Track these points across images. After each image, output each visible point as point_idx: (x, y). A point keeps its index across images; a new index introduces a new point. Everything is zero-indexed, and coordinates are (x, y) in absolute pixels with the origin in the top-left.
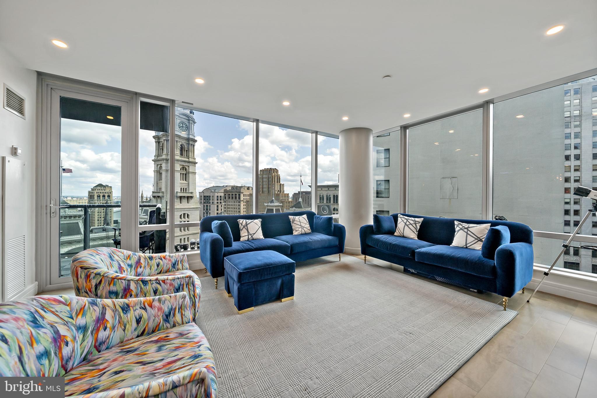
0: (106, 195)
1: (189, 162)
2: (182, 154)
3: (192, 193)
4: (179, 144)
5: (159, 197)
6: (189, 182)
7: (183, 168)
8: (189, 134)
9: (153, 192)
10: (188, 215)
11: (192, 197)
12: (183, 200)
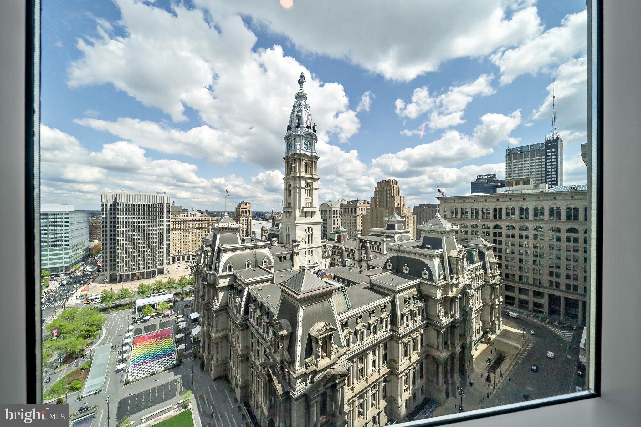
0: (247, 210)
1: (313, 179)
2: (306, 172)
3: (315, 208)
4: (305, 162)
5: (288, 211)
6: (312, 198)
7: (308, 185)
8: (312, 152)
9: (284, 208)
10: (312, 229)
11: (315, 212)
12: (308, 214)
